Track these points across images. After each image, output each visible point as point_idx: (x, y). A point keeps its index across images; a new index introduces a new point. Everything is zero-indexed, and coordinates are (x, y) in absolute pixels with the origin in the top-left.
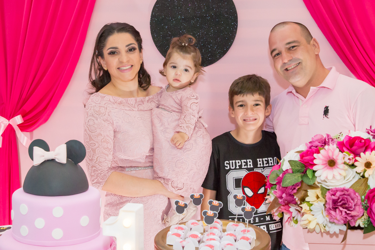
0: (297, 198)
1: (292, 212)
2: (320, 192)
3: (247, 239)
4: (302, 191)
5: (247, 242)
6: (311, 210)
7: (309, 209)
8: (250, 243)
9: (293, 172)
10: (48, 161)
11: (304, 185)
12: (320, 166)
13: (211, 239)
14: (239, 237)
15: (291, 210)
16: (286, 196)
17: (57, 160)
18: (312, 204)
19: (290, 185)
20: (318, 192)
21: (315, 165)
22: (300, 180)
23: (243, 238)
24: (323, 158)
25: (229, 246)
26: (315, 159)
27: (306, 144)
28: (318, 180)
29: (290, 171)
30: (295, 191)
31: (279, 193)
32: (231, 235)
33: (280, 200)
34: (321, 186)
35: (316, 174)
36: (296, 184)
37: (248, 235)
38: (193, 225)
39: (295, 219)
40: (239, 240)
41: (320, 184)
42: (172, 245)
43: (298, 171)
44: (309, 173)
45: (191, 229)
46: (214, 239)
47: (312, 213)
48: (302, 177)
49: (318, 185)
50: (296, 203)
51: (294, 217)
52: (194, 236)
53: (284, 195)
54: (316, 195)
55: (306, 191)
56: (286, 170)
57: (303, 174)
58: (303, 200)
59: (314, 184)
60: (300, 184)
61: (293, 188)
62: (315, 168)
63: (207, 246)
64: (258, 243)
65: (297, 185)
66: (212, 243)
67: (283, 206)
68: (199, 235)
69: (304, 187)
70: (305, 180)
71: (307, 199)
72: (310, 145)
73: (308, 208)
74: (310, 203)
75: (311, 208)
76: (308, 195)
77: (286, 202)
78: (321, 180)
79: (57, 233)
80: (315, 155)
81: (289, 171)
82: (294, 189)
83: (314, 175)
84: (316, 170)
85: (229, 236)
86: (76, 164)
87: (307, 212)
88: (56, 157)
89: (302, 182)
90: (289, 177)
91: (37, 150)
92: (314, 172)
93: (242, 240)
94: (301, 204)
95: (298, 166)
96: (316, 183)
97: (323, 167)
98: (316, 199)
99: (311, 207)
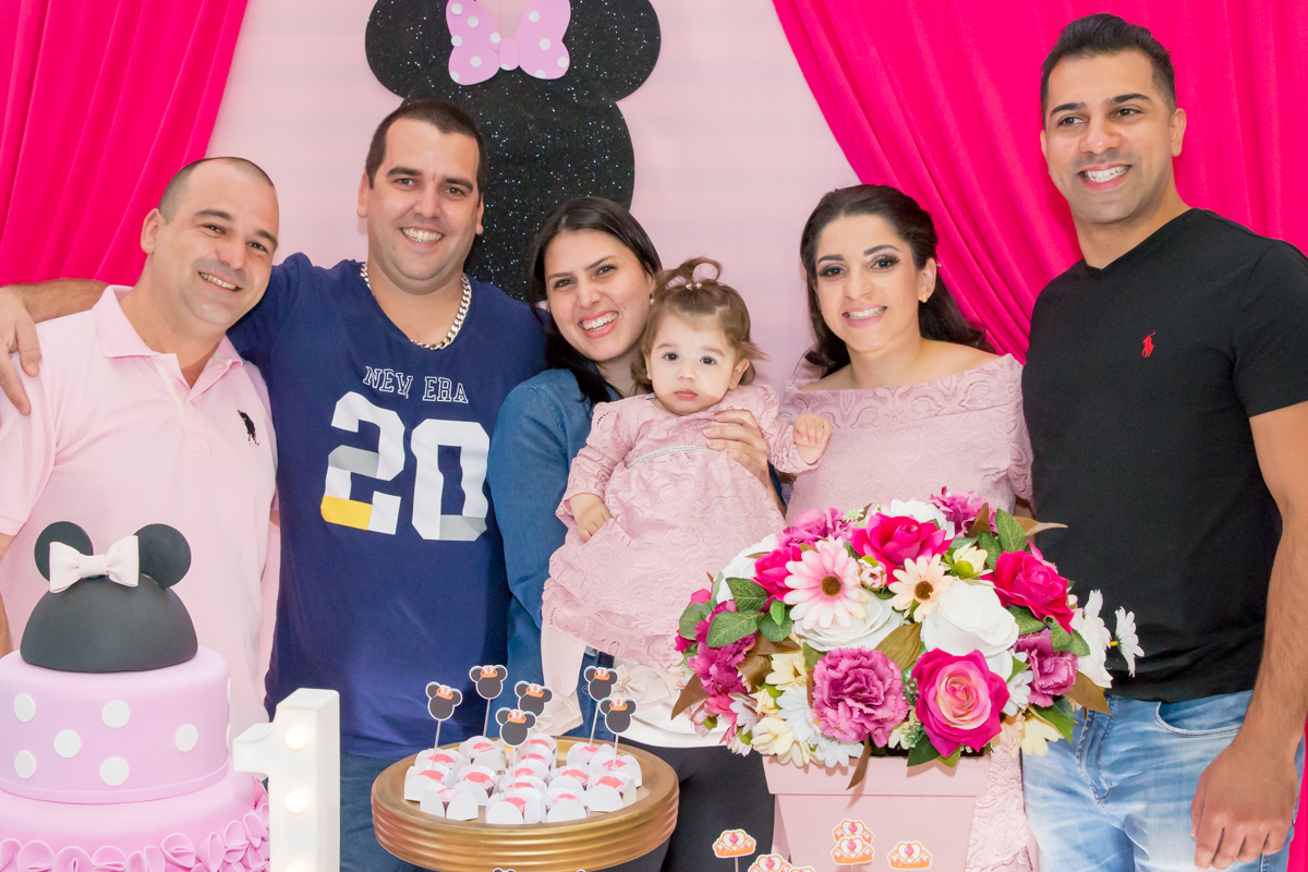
0: (744, 675)
1: (736, 714)
2: (803, 660)
3: (615, 783)
4: (757, 658)
5: (615, 792)
6: (778, 707)
7: (773, 706)
8: (621, 794)
9: (737, 610)
10: (90, 579)
11: (763, 642)
12: (801, 592)
13: (518, 785)
14: (593, 779)
15: (733, 707)
16: (719, 672)
17: (112, 578)
18: (782, 692)
19: (728, 642)
20: (797, 659)
21: (790, 590)
22: (753, 630)
23: (605, 781)
24: (810, 573)
25: (565, 799)
26: (789, 574)
27: (778, 535)
28: (796, 629)
29: (731, 606)
30: (740, 658)
31: (700, 663)
32: (574, 773)
33: (705, 683)
34: (805, 644)
35: (793, 614)
36: (744, 640)
37: (618, 774)
38: (477, 750)
39: (745, 731)
40: (593, 785)
41: (803, 640)
42: (419, 802)
43: (751, 606)
44: (776, 611)
45: (472, 760)
46: (529, 785)
47: (781, 714)
48: (759, 622)
49: (797, 641)
50: (744, 691)
51: (742, 727)
52: (477, 778)
53: (713, 669)
54: (792, 670)
55: (769, 658)
56: (722, 604)
57: (763, 614)
58: (759, 681)
59: (787, 639)
60: (754, 641)
61: (734, 651)
62: (789, 599)
63: (508, 800)
64: (645, 793)
65: (744, 642)
66: (521, 793)
67: (714, 696)
68: (492, 774)
69: (763, 649)
70: (768, 631)
71: (770, 679)
72: (785, 537)
73: (770, 702)
74: (777, 688)
75: (780, 700)
76: (773, 667)
77: (720, 686)
78: (804, 630)
79: (114, 770)
80: (790, 565)
81: (728, 606)
82: (739, 652)
83: (786, 617)
84: (792, 603)
85: (568, 777)
86: (164, 589)
87: (768, 712)
88: (109, 569)
89: (758, 634)
90: (727, 621)
91: (60, 552)
92: (788, 608)
93: (601, 785)
94: (754, 690)
95: (749, 594)
96: (793, 637)
97: (809, 594)
98: (792, 678)
99: (778, 699)
